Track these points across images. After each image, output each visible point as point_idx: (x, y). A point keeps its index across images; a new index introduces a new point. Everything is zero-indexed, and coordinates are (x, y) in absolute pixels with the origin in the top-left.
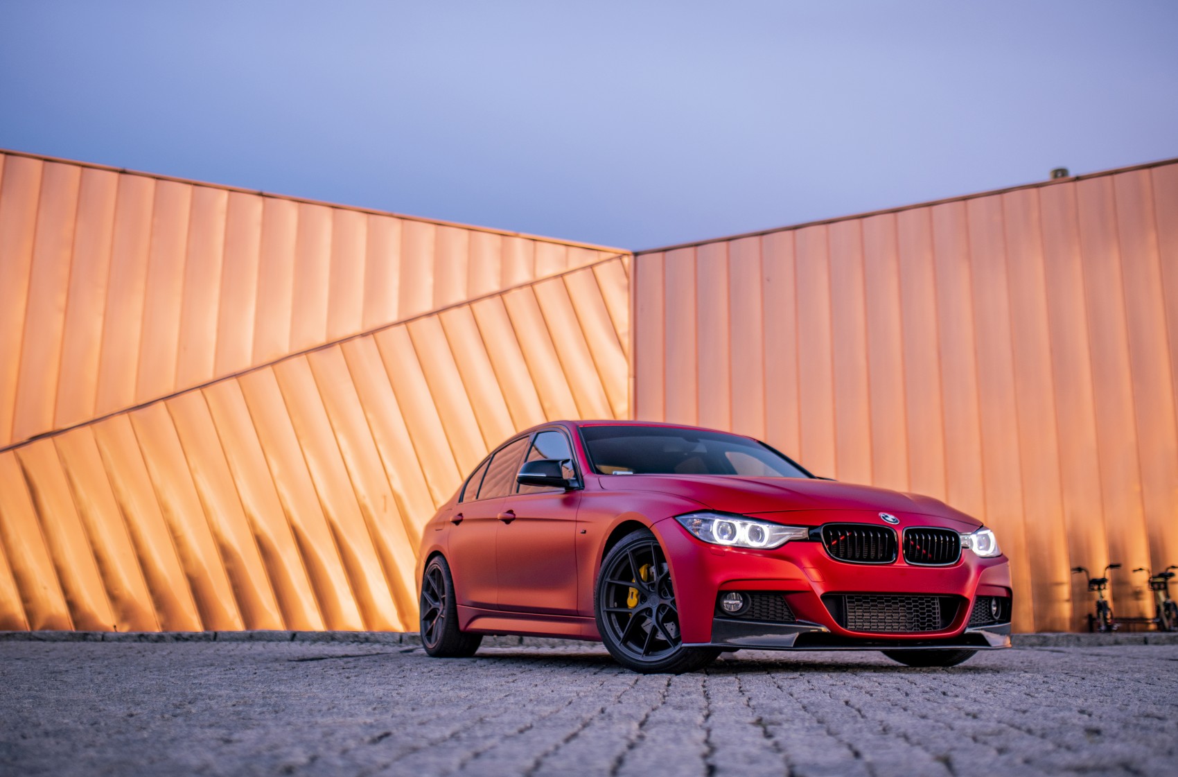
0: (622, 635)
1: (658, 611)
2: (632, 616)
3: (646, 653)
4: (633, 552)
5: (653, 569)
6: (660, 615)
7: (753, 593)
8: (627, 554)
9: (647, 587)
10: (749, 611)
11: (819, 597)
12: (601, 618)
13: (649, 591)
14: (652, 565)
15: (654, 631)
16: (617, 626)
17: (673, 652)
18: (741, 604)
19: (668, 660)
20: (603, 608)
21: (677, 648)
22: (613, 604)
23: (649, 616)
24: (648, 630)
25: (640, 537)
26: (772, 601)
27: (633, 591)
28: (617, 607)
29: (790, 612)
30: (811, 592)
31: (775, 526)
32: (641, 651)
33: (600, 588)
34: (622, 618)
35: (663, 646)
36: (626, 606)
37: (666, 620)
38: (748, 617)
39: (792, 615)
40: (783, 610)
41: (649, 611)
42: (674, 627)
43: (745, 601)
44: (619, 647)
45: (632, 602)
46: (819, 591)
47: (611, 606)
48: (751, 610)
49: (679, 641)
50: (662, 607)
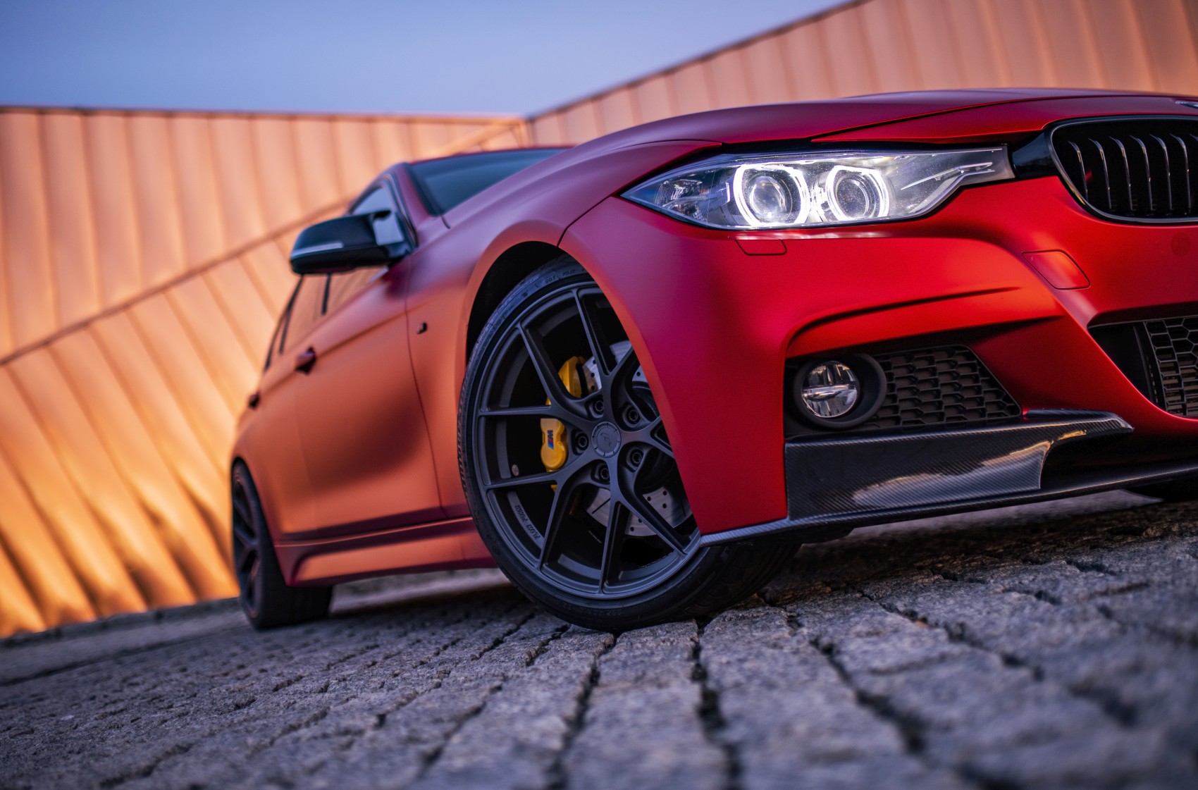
0: (541, 542)
1: (621, 462)
2: (557, 489)
3: (611, 578)
4: (533, 327)
5: (592, 367)
6: (627, 472)
7: (885, 349)
8: (520, 336)
9: (583, 410)
10: (882, 408)
11: (1085, 329)
12: (485, 510)
13: (590, 417)
14: (588, 355)
15: (622, 516)
16: (526, 523)
17: (682, 562)
18: (852, 395)
19: (670, 587)
20: (485, 484)
21: (690, 551)
22: (509, 472)
23: (601, 481)
24: (604, 517)
25: (543, 284)
26: (943, 368)
27: (552, 427)
28: (520, 476)
29: (998, 394)
30: (1058, 319)
31: (909, 157)
32: (597, 574)
33: (469, 435)
34: (536, 499)
35: (648, 551)
36: (542, 469)
37: (646, 483)
38: (883, 426)
39: (1007, 399)
40: (979, 390)
41: (598, 467)
42: (668, 500)
43: (866, 382)
44: (539, 574)
45: (553, 455)
46: (1083, 310)
47: (505, 474)
48: (889, 403)
49: (691, 532)
50: (629, 452)
